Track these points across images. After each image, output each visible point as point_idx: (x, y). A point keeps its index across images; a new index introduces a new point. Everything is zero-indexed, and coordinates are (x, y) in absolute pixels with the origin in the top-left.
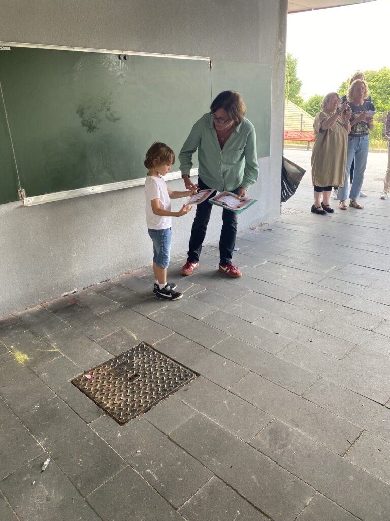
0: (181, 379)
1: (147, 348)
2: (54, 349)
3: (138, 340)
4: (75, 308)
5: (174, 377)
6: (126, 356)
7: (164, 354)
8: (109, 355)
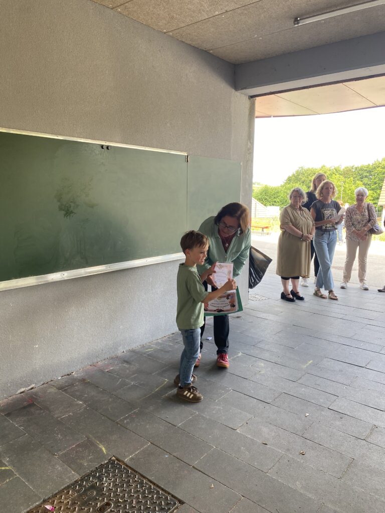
1: (119, 465)
2: (6, 466)
3: (108, 454)
4: (32, 410)
5: (154, 506)
6: (94, 477)
7: (139, 473)
8: (73, 475)
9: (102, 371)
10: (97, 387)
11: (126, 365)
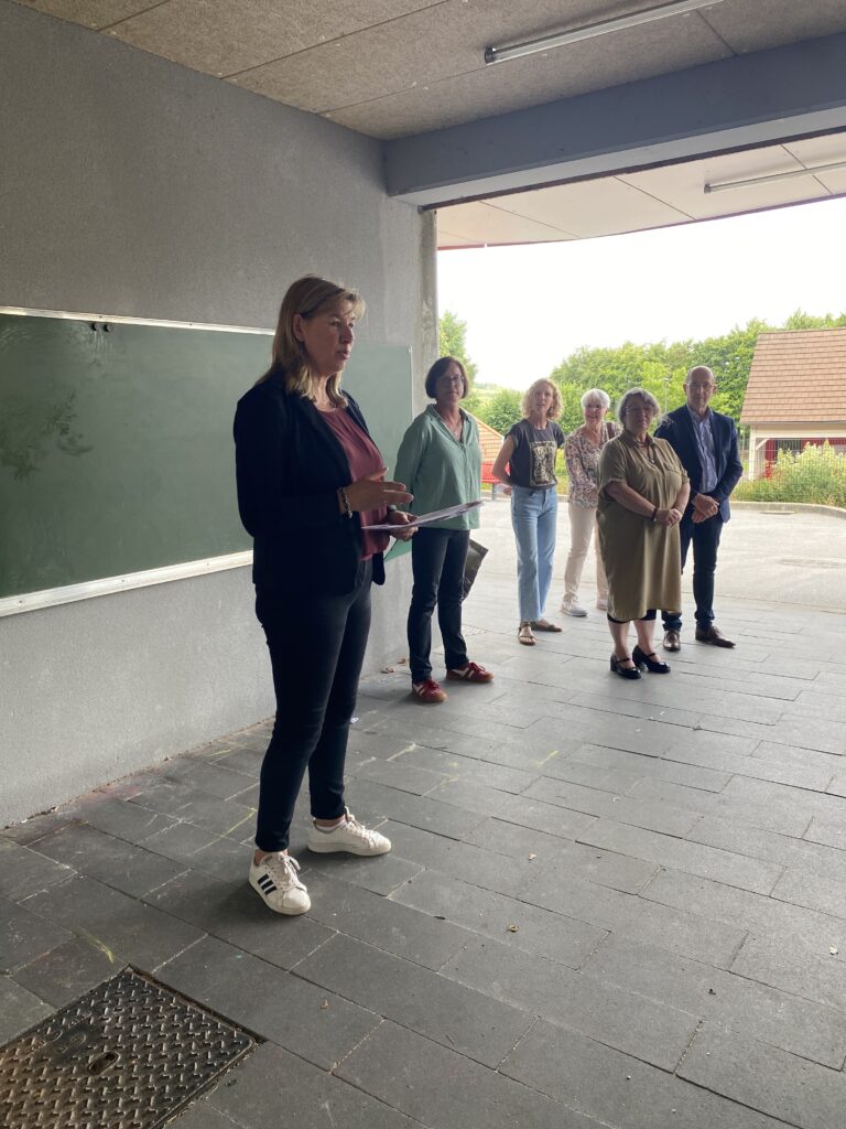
0: (221, 1055)
1: (139, 981)
3: (117, 963)
5: (204, 1050)
6: (86, 1007)
7: (180, 993)
8: (43, 1008)
9: (117, 801)
10: (106, 833)
11: (170, 786)
